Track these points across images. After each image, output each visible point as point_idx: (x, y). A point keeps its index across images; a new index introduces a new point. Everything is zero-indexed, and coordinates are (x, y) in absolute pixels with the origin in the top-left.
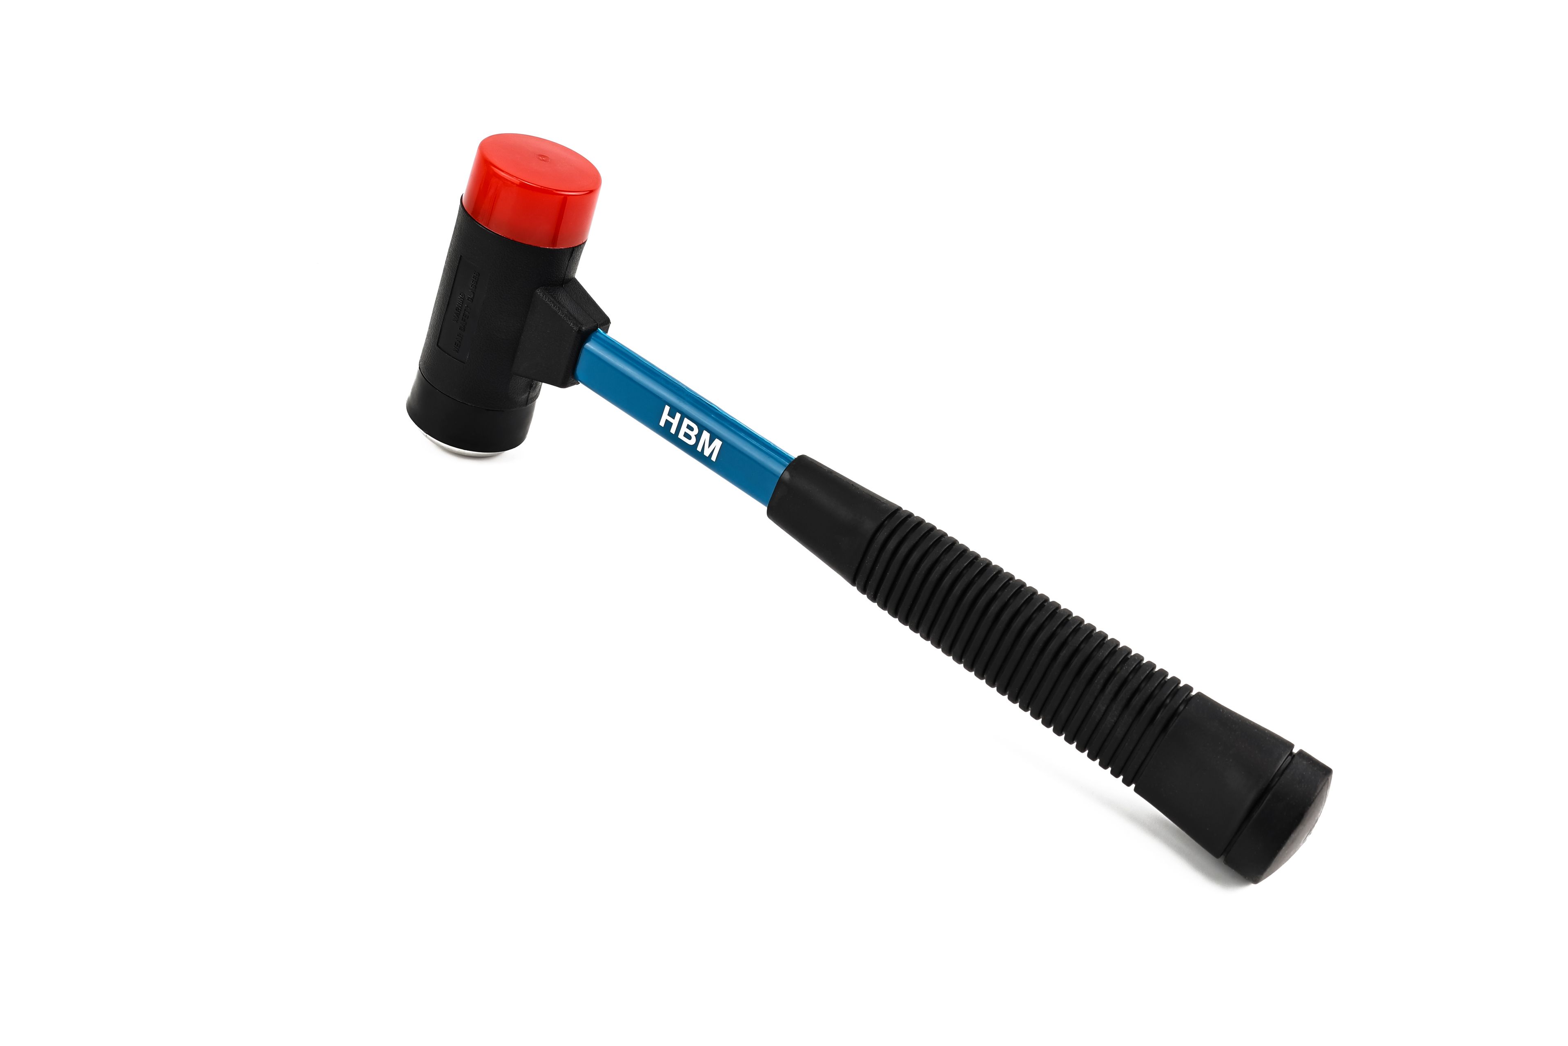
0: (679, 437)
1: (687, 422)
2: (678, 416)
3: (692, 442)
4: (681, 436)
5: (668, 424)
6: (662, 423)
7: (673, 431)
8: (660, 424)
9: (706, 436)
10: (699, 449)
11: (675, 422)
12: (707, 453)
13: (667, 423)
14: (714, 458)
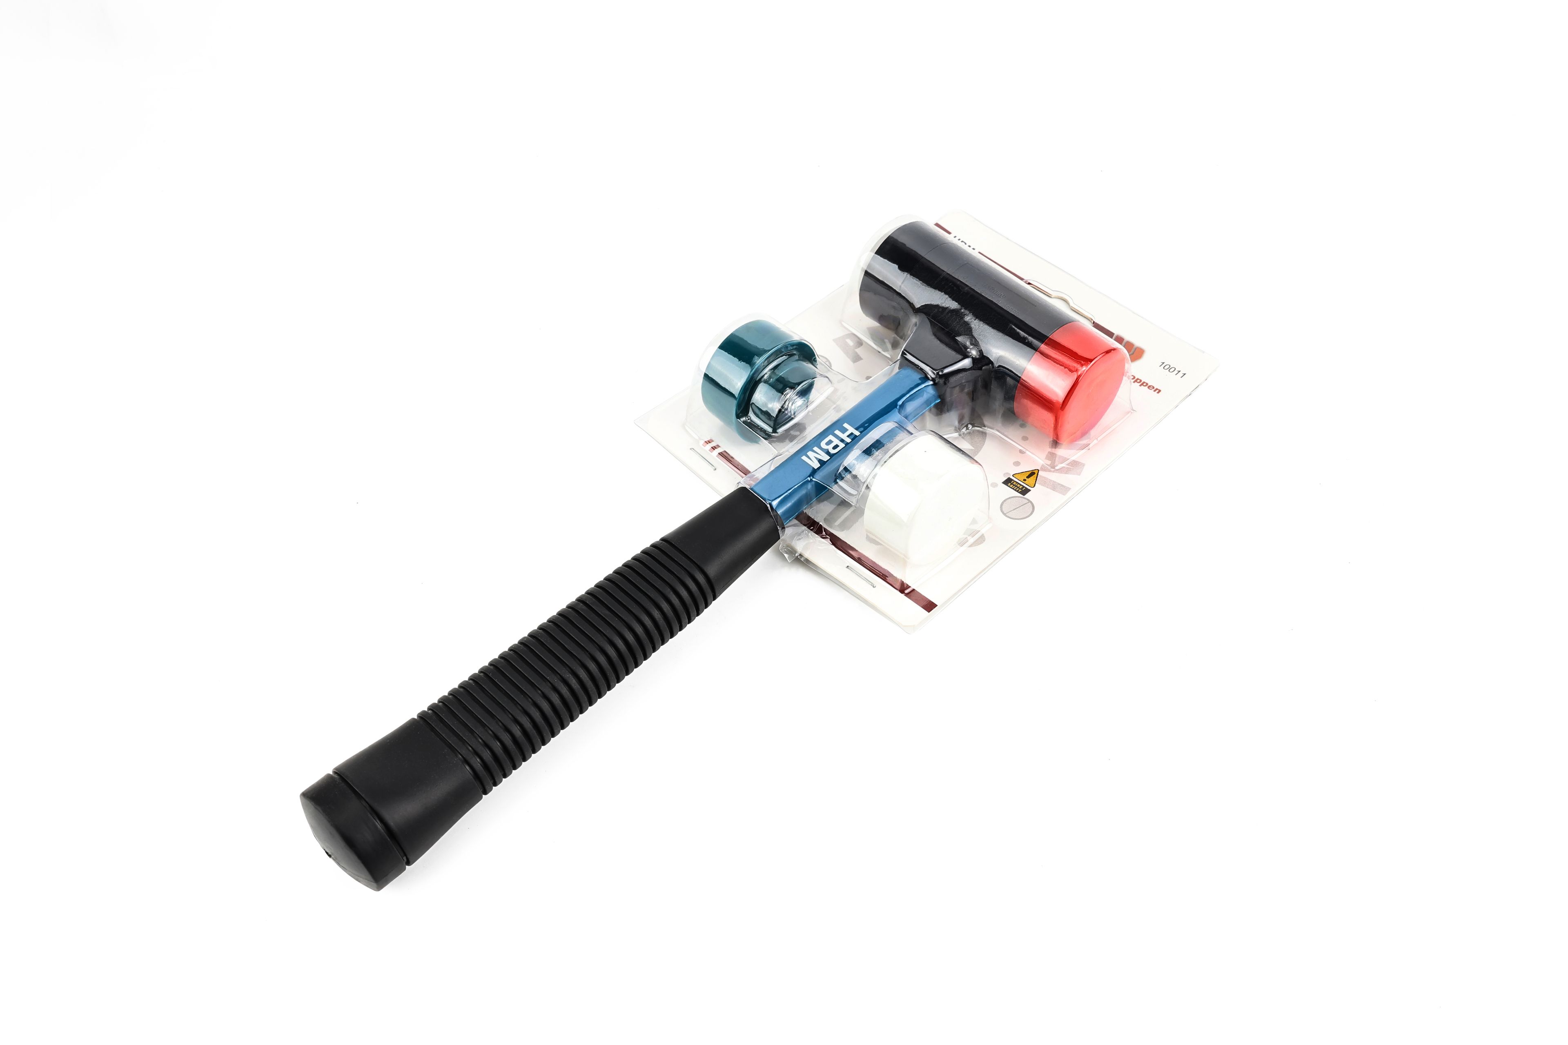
0: (831, 436)
1: (842, 445)
2: (848, 440)
3: (823, 444)
4: (831, 437)
5: (844, 430)
6: (846, 425)
7: (837, 432)
8: (845, 423)
9: (826, 458)
10: (815, 449)
11: (844, 436)
12: (810, 454)
13: (846, 430)
14: (804, 458)
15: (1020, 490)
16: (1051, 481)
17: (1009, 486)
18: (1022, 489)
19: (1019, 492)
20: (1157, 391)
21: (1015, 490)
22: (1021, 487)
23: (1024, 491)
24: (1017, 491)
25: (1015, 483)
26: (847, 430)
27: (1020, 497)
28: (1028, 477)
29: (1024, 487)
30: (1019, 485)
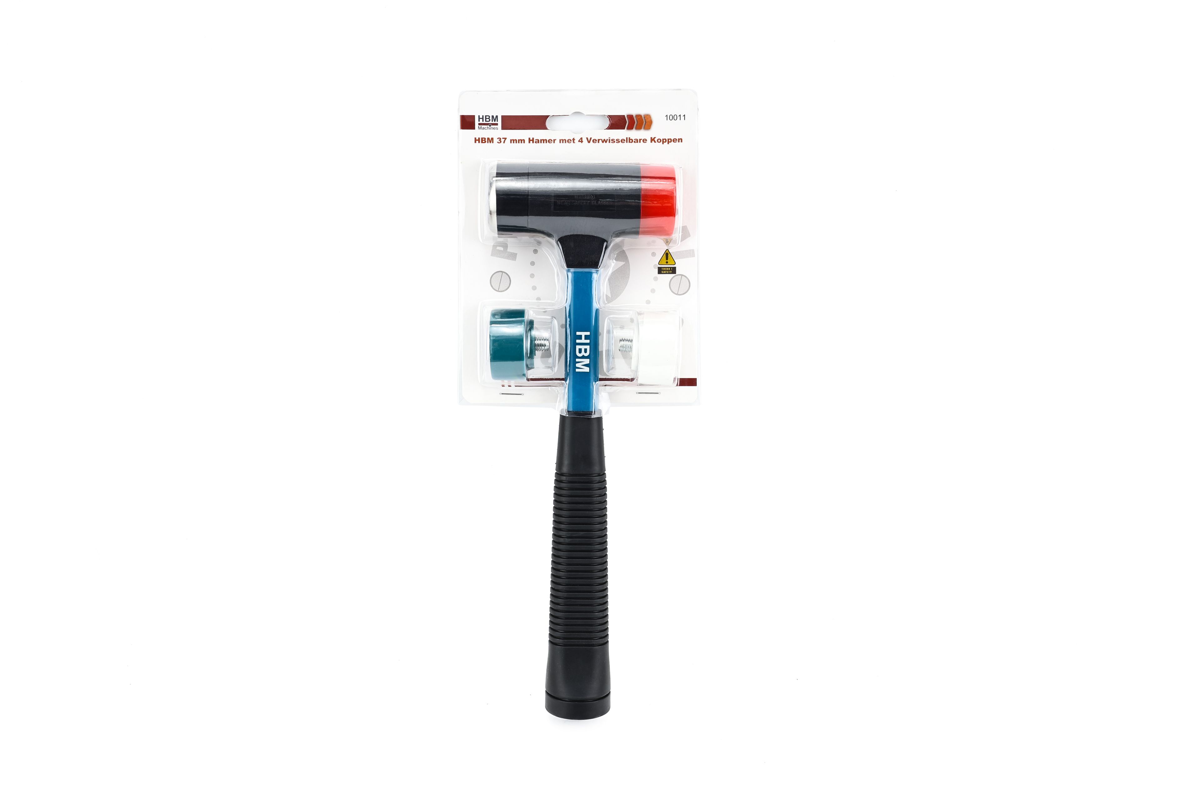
1: (587, 348)
3: (578, 354)
15: (671, 272)
16: (683, 251)
17: (663, 274)
18: (671, 270)
19: (671, 274)
20: (680, 140)
21: (668, 273)
22: (669, 269)
23: (673, 271)
24: (670, 273)
25: (664, 269)
26: (581, 336)
27: (674, 277)
28: (667, 259)
29: (670, 267)
30: (667, 269)
